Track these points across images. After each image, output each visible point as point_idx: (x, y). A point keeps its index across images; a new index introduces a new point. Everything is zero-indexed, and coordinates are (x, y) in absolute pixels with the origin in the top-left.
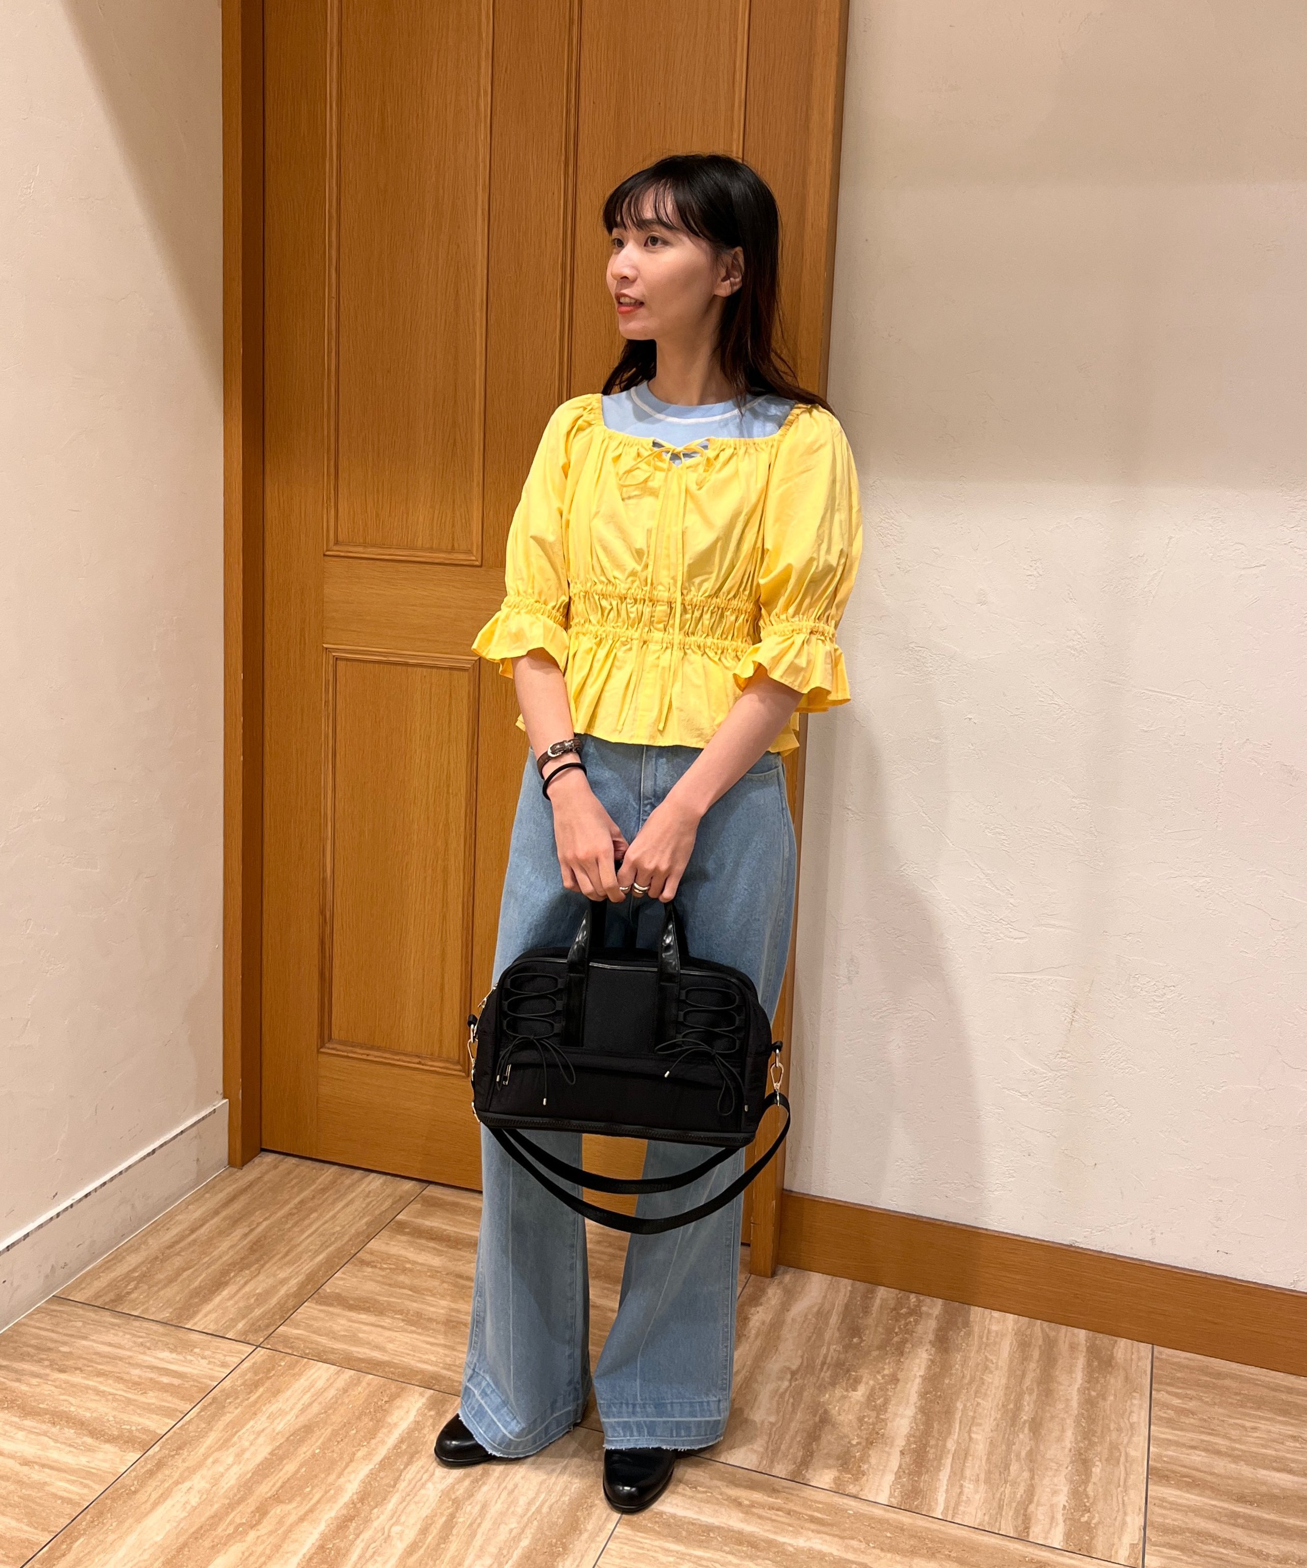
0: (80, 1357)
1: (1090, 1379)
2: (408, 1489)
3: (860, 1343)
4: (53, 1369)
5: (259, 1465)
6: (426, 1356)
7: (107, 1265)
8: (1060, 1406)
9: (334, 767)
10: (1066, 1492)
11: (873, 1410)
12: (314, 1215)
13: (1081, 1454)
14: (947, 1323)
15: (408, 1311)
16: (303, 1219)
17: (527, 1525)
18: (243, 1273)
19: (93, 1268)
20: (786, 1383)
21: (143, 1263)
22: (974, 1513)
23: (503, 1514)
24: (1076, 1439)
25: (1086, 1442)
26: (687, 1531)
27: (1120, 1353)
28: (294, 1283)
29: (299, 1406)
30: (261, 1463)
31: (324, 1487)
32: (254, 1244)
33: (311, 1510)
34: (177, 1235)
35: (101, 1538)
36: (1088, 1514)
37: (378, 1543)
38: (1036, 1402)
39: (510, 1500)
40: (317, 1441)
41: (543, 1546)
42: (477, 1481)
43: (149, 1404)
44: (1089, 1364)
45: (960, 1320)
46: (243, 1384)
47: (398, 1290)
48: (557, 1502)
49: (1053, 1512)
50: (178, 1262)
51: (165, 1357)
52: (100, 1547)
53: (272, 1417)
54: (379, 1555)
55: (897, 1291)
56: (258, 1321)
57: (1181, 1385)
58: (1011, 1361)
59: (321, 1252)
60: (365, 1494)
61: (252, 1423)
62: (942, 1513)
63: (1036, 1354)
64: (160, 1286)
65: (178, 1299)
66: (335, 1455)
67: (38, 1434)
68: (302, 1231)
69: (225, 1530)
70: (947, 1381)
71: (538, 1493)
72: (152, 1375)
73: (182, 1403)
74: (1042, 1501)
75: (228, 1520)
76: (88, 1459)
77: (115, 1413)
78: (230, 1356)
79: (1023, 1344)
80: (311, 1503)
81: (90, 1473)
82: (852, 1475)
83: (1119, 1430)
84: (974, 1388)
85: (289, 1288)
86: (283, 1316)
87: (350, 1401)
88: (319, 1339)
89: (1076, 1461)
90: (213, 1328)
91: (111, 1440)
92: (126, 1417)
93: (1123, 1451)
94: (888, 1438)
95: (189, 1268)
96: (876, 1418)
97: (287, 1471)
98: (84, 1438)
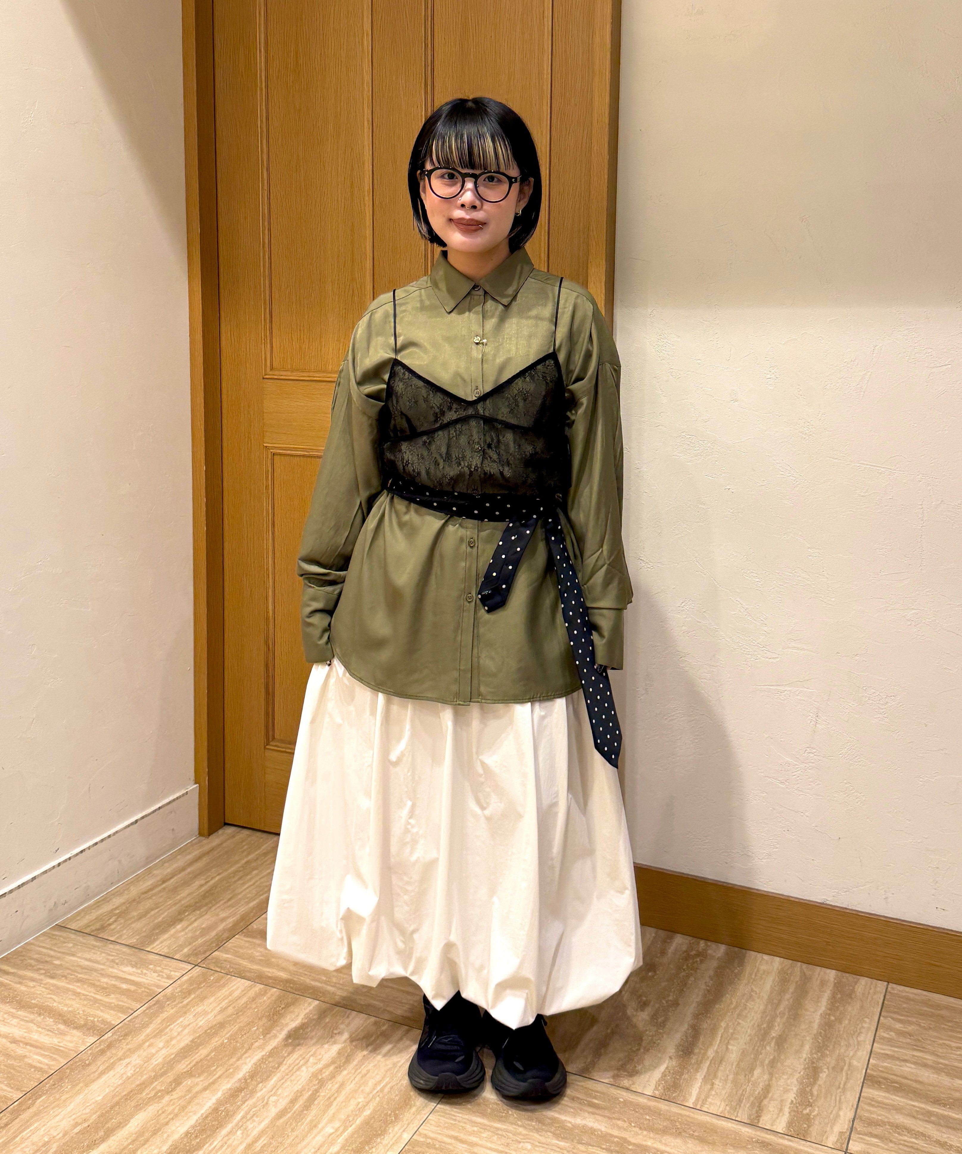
0: (67, 968)
1: (833, 1007)
2: (287, 1071)
3: (653, 976)
4: (46, 976)
5: (181, 1049)
7: (98, 904)
8: (803, 1027)
9: (273, 534)
10: (795, 1091)
11: (655, 1026)
13: (813, 1063)
14: (726, 963)
16: (246, 875)
17: (371, 1100)
18: (195, 913)
19: (87, 906)
21: (124, 903)
22: (718, 1104)
23: (355, 1091)
24: (811, 1052)
25: (819, 1054)
27: (860, 990)
28: (231, 921)
29: (218, 1009)
30: (183, 1048)
31: (225, 1067)
32: (207, 892)
33: (213, 1083)
34: (151, 884)
35: (58, 1096)
36: (810, 1108)
37: (258, 1108)
38: (784, 1023)
39: (362, 1082)
40: (227, 1034)
41: (380, 1115)
42: (340, 1067)
43: (110, 1003)
44: (833, 996)
45: (737, 961)
46: (180, 991)
48: (397, 1084)
49: (782, 1106)
50: (148, 904)
51: (128, 971)
52: (56, 1103)
53: (197, 1016)
54: (257, 1117)
55: (690, 938)
56: (199, 947)
57: (906, 1014)
58: (771, 993)
59: (255, 900)
60: (255, 1073)
61: (181, 1020)
62: (693, 1103)
63: (792, 988)
64: (133, 920)
65: (144, 929)
66: (238, 1045)
67: (27, 1021)
68: (244, 884)
69: (147, 1094)
70: (717, 1006)
71: (383, 1078)
72: (117, 983)
73: (133, 1004)
74: (775, 1096)
75: (152, 1087)
76: (59, 1040)
77: (86, 1009)
78: (175, 971)
79: (784, 980)
80: (215, 1077)
81: (60, 1050)
82: (628, 1072)
83: (848, 1046)
84: (737, 1012)
85: (227, 925)
86: (217, 945)
87: (257, 1007)
88: (241, 962)
89: (808, 1068)
90: (166, 951)
91: (78, 1027)
92: (92, 1012)
93: (847, 1062)
94: (662, 1047)
95: (156, 908)
96: (656, 1032)
97: (201, 1055)
98: (60, 1026)
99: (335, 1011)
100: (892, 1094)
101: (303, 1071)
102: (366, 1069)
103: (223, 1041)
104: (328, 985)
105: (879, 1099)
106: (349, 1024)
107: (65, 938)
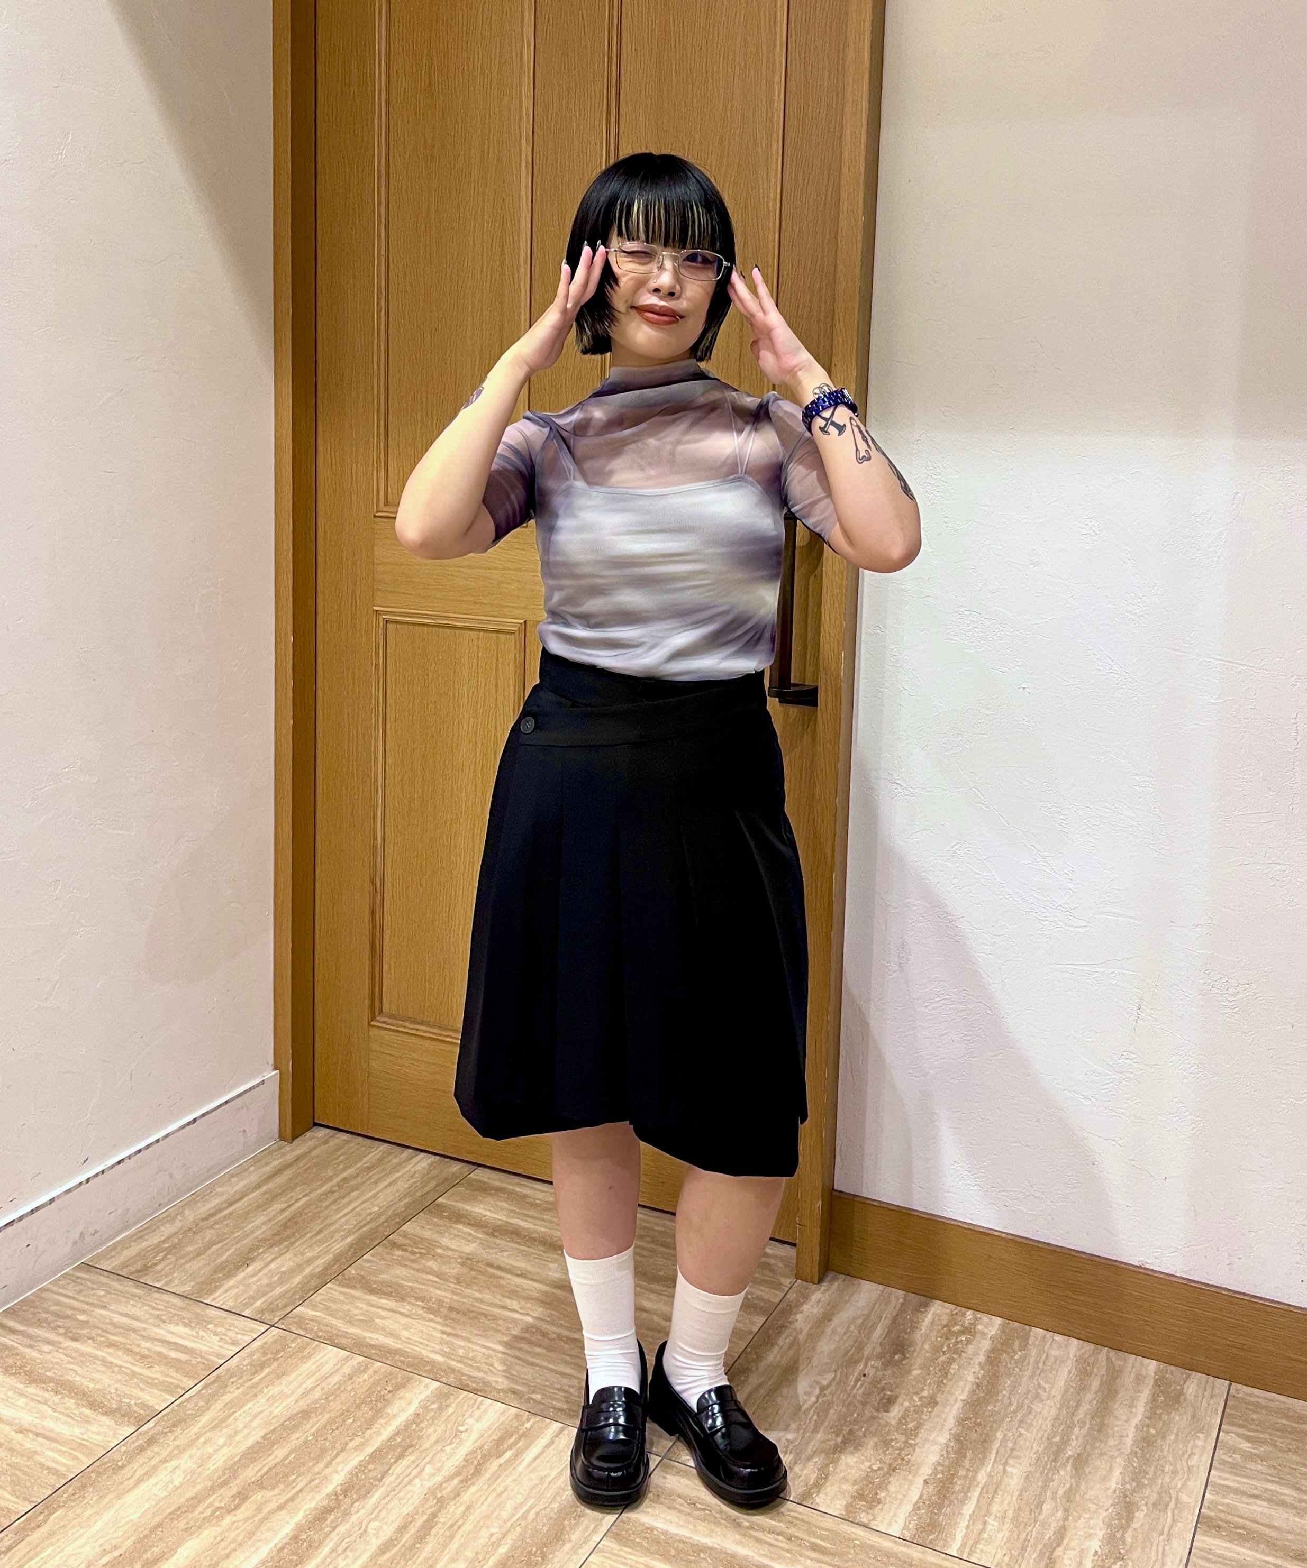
0: (94, 1327)
1: (1153, 1415)
2: (394, 1485)
3: (903, 1360)
4: (66, 1337)
5: (248, 1449)
6: (441, 1347)
7: (141, 1234)
8: (1111, 1442)
9: (384, 731)
10: (1101, 1537)
11: (903, 1434)
12: (356, 1193)
13: (1126, 1496)
14: (1002, 1344)
15: (431, 1298)
16: (344, 1197)
18: (272, 1250)
19: (125, 1237)
20: (813, 1399)
21: (176, 1233)
22: (993, 1552)
23: (488, 1517)
24: (1123, 1479)
25: (1134, 1484)
26: (675, 1549)
27: (1190, 1391)
28: (320, 1261)
29: (301, 1390)
30: (252, 1447)
31: (309, 1476)
32: (289, 1220)
33: (292, 1499)
34: (214, 1207)
35: (79, 1511)
36: (1122, 1562)
37: (352, 1538)
38: (1084, 1437)
39: (496, 1503)
40: (312, 1427)
41: (522, 1553)
42: (466, 1480)
43: (153, 1379)
44: (1154, 1399)
45: (1017, 1342)
46: (250, 1364)
47: (424, 1276)
48: (545, 1508)
49: (1083, 1558)
50: (209, 1235)
51: (179, 1333)
52: (75, 1522)
53: (272, 1400)
54: (351, 1551)
55: (953, 1307)
56: (277, 1300)
57: (1255, 1428)
58: (1066, 1391)
59: (354, 1233)
60: (349, 1486)
61: (250, 1405)
62: (958, 1550)
63: (1095, 1384)
64: (186, 1258)
65: (202, 1272)
66: (327, 1444)
67: (39, 1402)
68: (339, 1210)
69: (200, 1513)
70: (989, 1408)
71: (527, 1499)
72: (161, 1349)
73: (185, 1380)
74: (1073, 1544)
75: (207, 1503)
76: (83, 1430)
77: (118, 1386)
78: (244, 1334)
79: (1084, 1372)
80: (294, 1491)
81: (82, 1445)
82: (867, 1502)
83: (1175, 1473)
84: (1019, 1415)
85: (315, 1268)
86: (302, 1297)
87: (353, 1388)
88: (335, 1322)
89: (1117, 1504)
90: (231, 1304)
91: (109, 1413)
92: (126, 1389)
93: (1174, 1496)
94: (913, 1465)
95: (219, 1242)
96: (904, 1442)
97: (276, 1457)
98: (83, 1410)
99: (461, 1397)
100: (1236, 1545)
101: (415, 1485)
102: (503, 1485)
103: (307, 1438)
104: (453, 1360)
105: (1218, 1552)
106: (480, 1419)
107: (93, 1283)
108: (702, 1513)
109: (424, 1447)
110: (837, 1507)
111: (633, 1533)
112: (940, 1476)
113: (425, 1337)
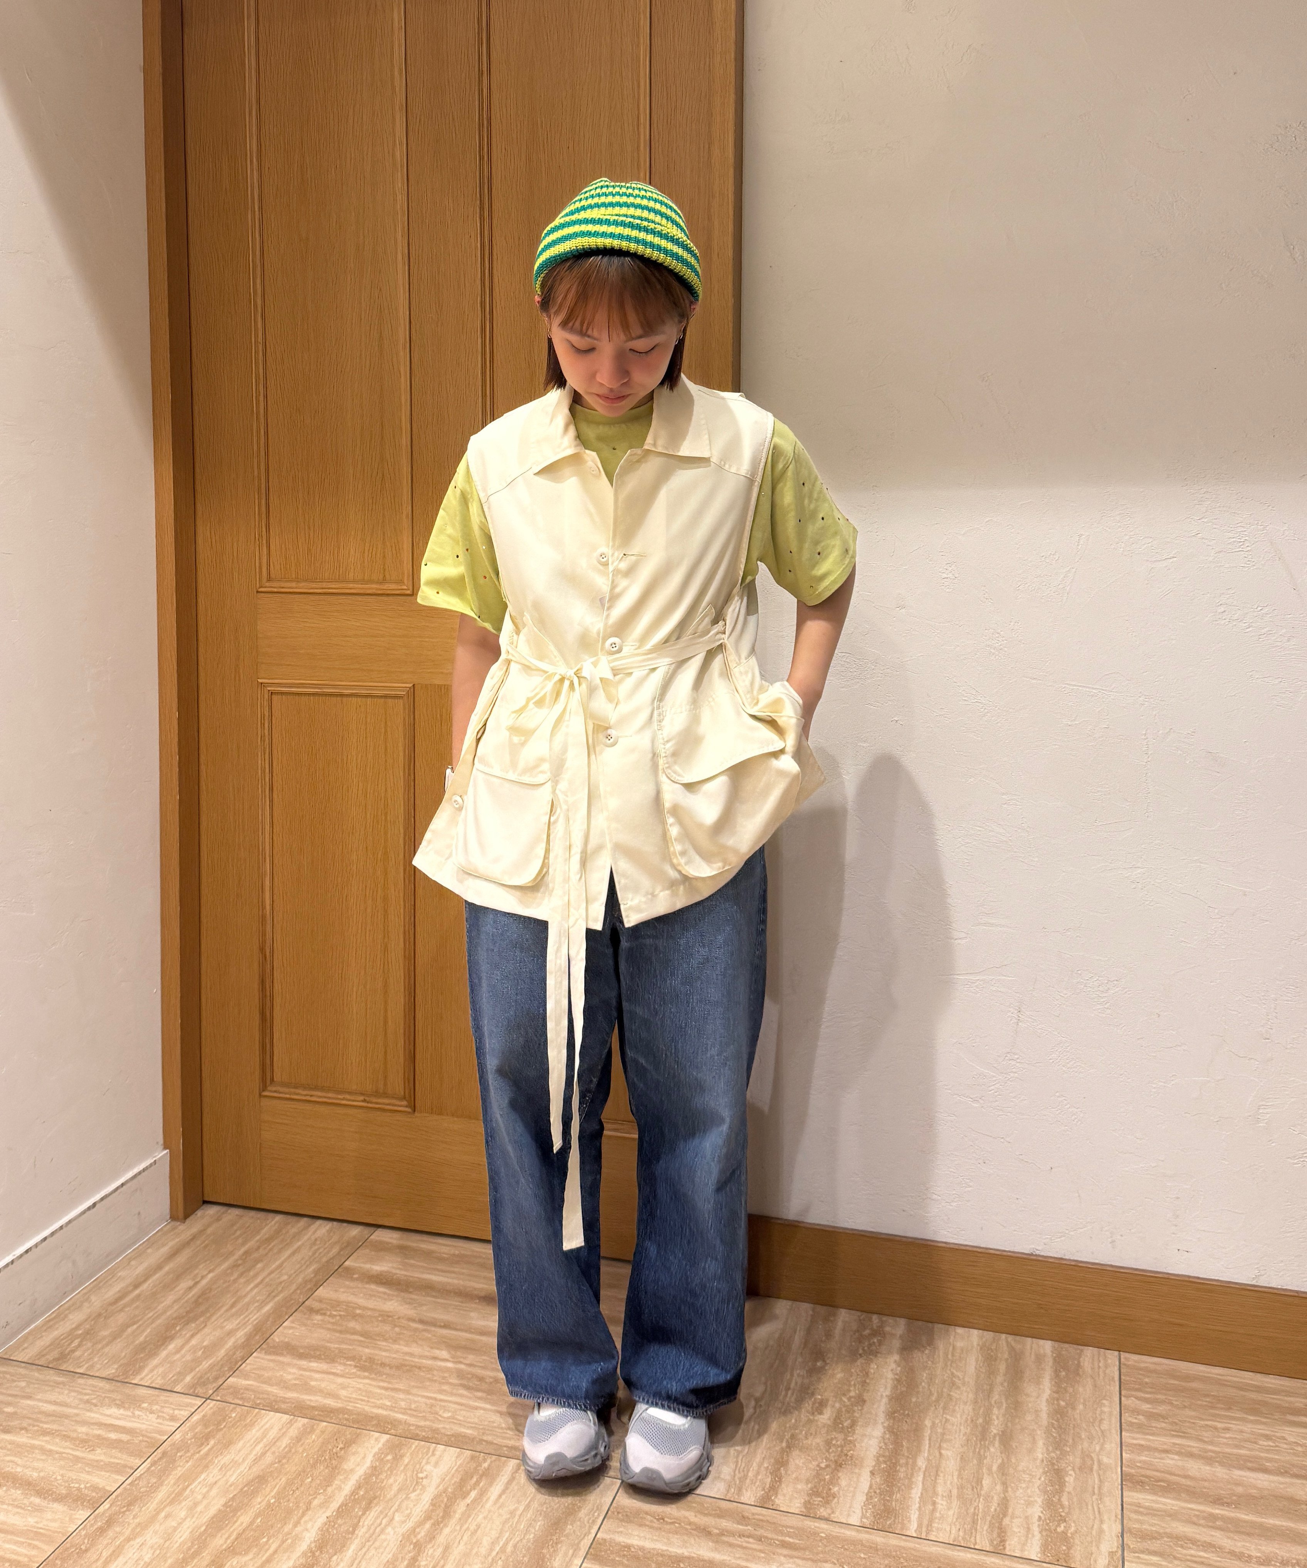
0: (25, 1417)
1: (1058, 1389)
2: (367, 1535)
3: (824, 1366)
5: (212, 1518)
6: (381, 1402)
7: (49, 1325)
8: (1029, 1417)
10: (1040, 1503)
11: (841, 1432)
12: (259, 1265)
13: (1053, 1464)
14: (911, 1342)
15: (360, 1356)
16: (250, 1269)
18: (189, 1327)
19: (36, 1327)
20: (753, 1411)
21: (86, 1320)
22: (948, 1529)
23: (466, 1555)
24: (1047, 1449)
25: (1058, 1452)
27: (1086, 1364)
28: (241, 1334)
29: (252, 1457)
30: (215, 1516)
31: (280, 1536)
32: (199, 1297)
33: (268, 1561)
34: (119, 1291)
36: (1064, 1524)
38: (1004, 1415)
39: (472, 1541)
40: (271, 1491)
42: (437, 1524)
43: (97, 1461)
44: (1056, 1375)
45: (924, 1338)
46: (194, 1437)
47: (349, 1336)
48: (521, 1540)
49: (1028, 1524)
50: (121, 1318)
51: (113, 1414)
53: (224, 1469)
55: (859, 1313)
56: (206, 1374)
57: (1149, 1390)
58: (978, 1377)
59: (268, 1303)
60: (323, 1542)
61: (203, 1477)
62: (915, 1531)
63: (1002, 1368)
64: (104, 1343)
65: (123, 1355)
66: (291, 1505)
68: (248, 1282)
70: (913, 1400)
72: (100, 1432)
73: (132, 1459)
74: (1017, 1512)
76: (36, 1519)
77: (62, 1472)
78: (179, 1409)
79: (989, 1358)
80: (268, 1554)
81: (41, 1534)
82: (823, 1498)
83: (1091, 1438)
84: (941, 1405)
85: (238, 1339)
86: (230, 1369)
87: (304, 1449)
88: (270, 1389)
89: (1047, 1472)
90: (160, 1382)
91: (59, 1499)
92: (74, 1475)
93: (1095, 1458)
94: (857, 1459)
95: (134, 1324)
96: (844, 1440)
97: (242, 1523)
98: (32, 1499)
99: (414, 1447)
100: (1160, 1496)
101: (389, 1534)
102: (475, 1523)
103: (269, 1501)
104: (395, 1412)
105: (1146, 1504)
106: (436, 1464)
107: (12, 1375)
108: (672, 1526)
109: (388, 1496)
110: (796, 1506)
111: (612, 1553)
112: (883, 1466)
113: (364, 1394)
